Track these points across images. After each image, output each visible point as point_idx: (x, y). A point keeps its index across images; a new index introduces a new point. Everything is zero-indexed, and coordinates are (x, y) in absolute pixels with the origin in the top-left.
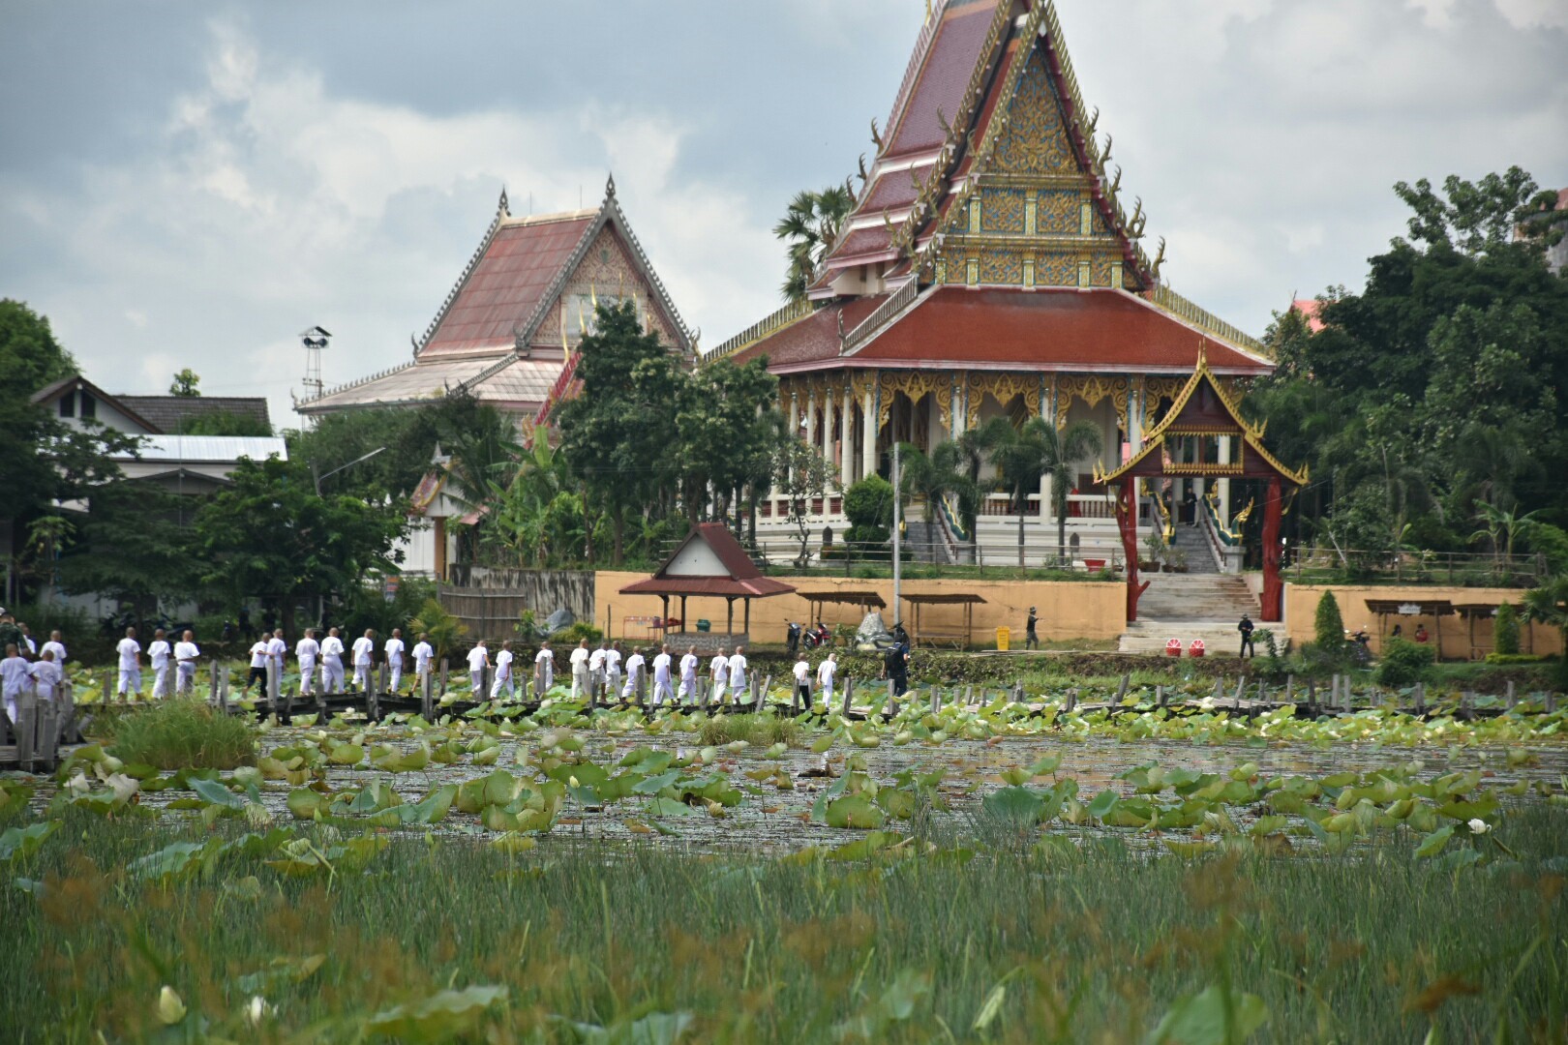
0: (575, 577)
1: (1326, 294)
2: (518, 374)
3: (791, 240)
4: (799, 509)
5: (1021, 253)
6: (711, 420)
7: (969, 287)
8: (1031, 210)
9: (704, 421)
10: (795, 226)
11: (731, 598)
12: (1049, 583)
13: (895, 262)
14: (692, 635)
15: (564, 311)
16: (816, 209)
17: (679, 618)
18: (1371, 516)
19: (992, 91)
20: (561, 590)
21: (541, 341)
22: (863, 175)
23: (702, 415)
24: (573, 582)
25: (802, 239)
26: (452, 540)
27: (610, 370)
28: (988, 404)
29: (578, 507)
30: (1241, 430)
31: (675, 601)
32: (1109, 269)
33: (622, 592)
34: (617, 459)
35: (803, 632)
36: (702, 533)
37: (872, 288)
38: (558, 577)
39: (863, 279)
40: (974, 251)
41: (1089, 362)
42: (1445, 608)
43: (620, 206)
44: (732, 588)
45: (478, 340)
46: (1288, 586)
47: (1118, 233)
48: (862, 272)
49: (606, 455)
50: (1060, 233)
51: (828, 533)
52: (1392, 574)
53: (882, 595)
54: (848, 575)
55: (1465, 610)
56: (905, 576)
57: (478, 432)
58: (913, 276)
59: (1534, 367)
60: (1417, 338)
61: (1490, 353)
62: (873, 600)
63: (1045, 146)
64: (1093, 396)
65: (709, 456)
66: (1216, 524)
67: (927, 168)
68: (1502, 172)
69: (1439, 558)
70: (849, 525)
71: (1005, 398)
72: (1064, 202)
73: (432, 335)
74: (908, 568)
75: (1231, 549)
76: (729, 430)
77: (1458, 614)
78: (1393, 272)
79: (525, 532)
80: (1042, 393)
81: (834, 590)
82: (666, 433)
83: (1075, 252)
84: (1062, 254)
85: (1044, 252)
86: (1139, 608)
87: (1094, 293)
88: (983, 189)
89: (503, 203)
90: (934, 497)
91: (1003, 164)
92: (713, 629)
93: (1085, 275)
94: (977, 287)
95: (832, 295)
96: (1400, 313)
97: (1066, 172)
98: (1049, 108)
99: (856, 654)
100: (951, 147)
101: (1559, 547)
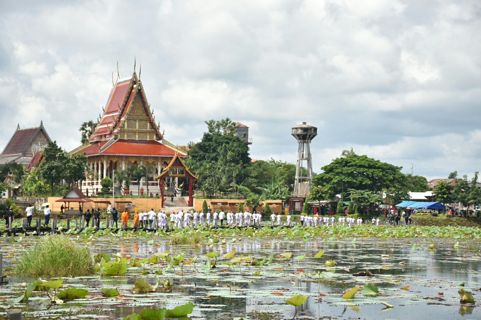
0: (43, 198)
1: (190, 143)
2: (23, 159)
3: (82, 131)
4: (93, 184)
5: (135, 132)
6: (74, 165)
7: (125, 139)
8: (137, 124)
9: (72, 165)
10: (83, 129)
11: (80, 202)
12: (145, 199)
13: (109, 134)
14: (70, 210)
15: (32, 147)
16: (87, 126)
17: (68, 207)
18: (210, 185)
19: (129, 100)
20: (39, 201)
21: (27, 153)
22: (100, 118)
23: (72, 164)
24: (42, 200)
25: (84, 131)
26: (12, 192)
27: (51, 155)
28: (129, 163)
29: (42, 184)
30: (185, 168)
31: (67, 203)
32: (153, 136)
33: (56, 201)
34: (53, 174)
35: (95, 209)
36: (74, 189)
37: (103, 139)
38: (38, 199)
39: (101, 138)
40: (126, 132)
41: (150, 155)
42: (226, 203)
43: (44, 126)
44: (80, 200)
45: (14, 153)
46: (194, 199)
47: (155, 129)
48: (101, 136)
49: (50, 173)
50: (143, 128)
51: (97, 189)
52: (215, 197)
53: (111, 202)
54: (103, 197)
55: (230, 204)
56: (115, 198)
57: (18, 169)
58: (113, 137)
59: (238, 156)
60: (214, 150)
61: (230, 153)
62: (109, 203)
63: (140, 111)
64: (151, 161)
65: (73, 173)
66: (176, 187)
67: (115, 115)
68: (225, 119)
69: (224, 193)
70: (102, 187)
71: (133, 161)
72: (144, 122)
73: (4, 152)
74: (116, 196)
75: (179, 192)
76: (78, 167)
77: (228, 205)
78: (208, 137)
79: (30, 190)
80: (140, 160)
81: (100, 201)
82: (63, 168)
83: (146, 132)
84: (143, 133)
85: (140, 132)
86: (164, 204)
87: (150, 141)
88: (128, 119)
89: (18, 126)
90: (121, 181)
91: (131, 114)
92: (74, 209)
93: (148, 137)
94: (126, 139)
95: (95, 141)
96: (211, 145)
97: (144, 116)
98: (141, 103)
99: (107, 214)
100: (121, 111)
101: (247, 191)
